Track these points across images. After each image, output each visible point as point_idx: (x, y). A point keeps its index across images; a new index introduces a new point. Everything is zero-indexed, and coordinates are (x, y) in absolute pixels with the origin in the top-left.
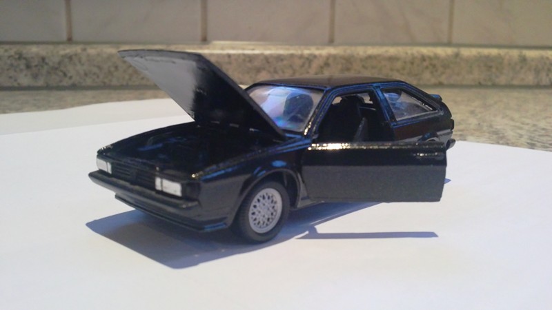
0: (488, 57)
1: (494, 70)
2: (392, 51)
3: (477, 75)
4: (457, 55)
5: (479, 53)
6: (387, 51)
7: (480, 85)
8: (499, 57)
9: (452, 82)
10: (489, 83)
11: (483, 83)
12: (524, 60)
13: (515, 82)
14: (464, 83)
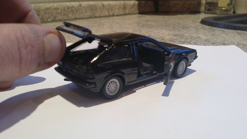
0: (91, 5)
1: (94, 11)
2: (56, 5)
3: (89, 13)
4: (80, 5)
5: (88, 4)
6: (53, 6)
7: (90, 17)
8: (95, 5)
9: (80, 17)
10: (93, 16)
11: (91, 16)
12: (103, 6)
13: (102, 15)
14: (85, 17)
